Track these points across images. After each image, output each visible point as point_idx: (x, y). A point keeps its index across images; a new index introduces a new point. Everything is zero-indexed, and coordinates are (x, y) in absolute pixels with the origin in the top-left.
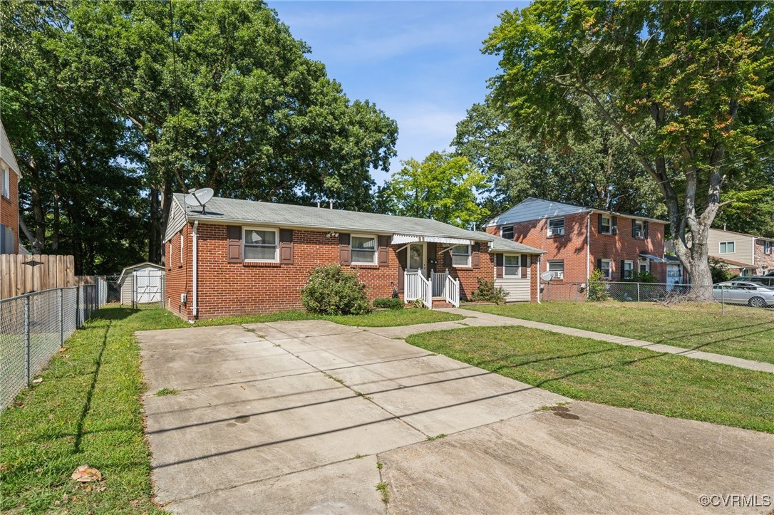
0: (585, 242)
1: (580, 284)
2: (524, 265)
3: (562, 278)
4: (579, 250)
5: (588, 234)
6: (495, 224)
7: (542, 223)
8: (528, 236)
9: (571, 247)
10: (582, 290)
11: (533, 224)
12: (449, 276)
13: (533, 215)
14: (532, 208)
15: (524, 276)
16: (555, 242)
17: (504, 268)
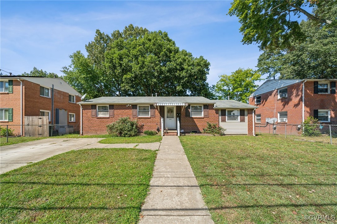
0: (301, 100)
1: (297, 125)
2: (242, 115)
3: (287, 121)
4: (296, 105)
5: (303, 95)
6: (252, 96)
7: (275, 92)
8: (268, 100)
9: (291, 104)
10: (299, 129)
11: (270, 93)
13: (270, 89)
15: (242, 121)
16: (282, 102)
17: (227, 117)
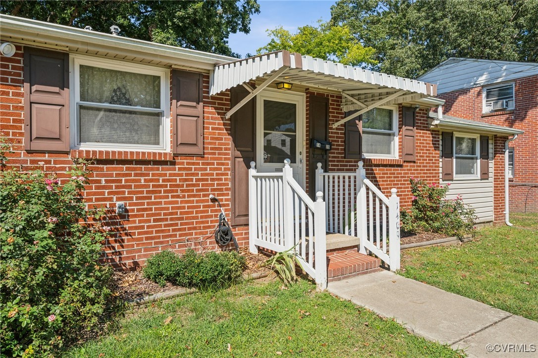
2: (485, 156)
7: (473, 94)
12: (367, 181)
14: (456, 73)
15: (485, 175)
17: (454, 160)
